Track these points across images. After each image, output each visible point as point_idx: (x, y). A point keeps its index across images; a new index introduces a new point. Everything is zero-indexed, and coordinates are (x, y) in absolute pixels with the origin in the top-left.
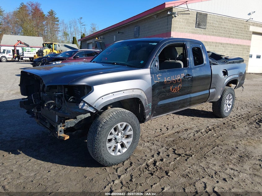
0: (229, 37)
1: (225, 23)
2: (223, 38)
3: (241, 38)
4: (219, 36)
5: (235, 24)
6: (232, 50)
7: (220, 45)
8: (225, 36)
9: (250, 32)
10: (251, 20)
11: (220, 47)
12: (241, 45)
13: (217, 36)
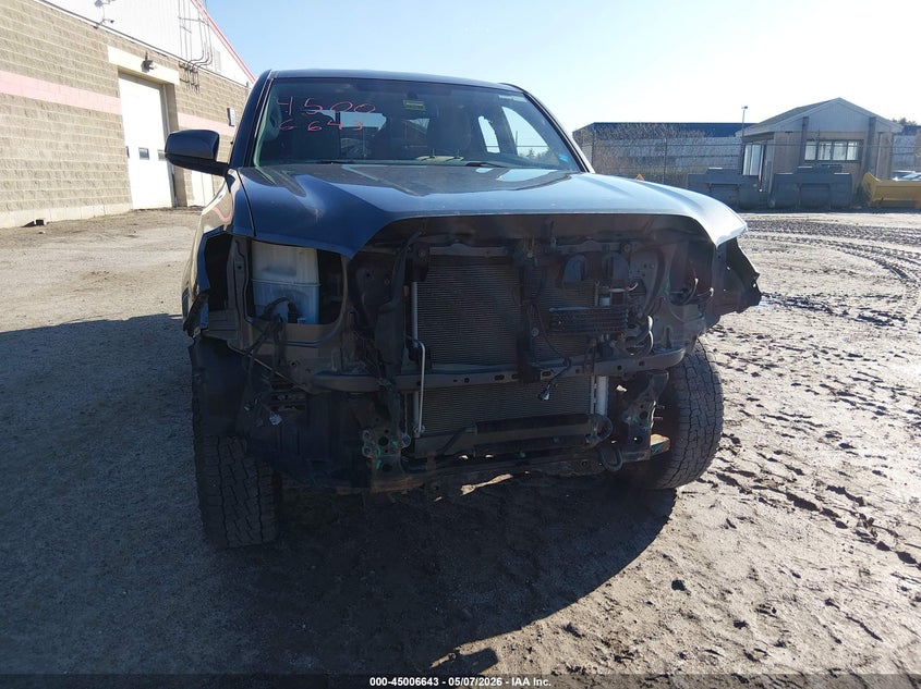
0: (60, 80)
1: (34, 22)
2: (43, 83)
3: (91, 88)
4: (28, 73)
5: (67, 34)
6: (78, 129)
7: (38, 109)
8: (46, 77)
9: (111, 66)
10: (108, 24)
11: (40, 119)
12: (97, 114)
13: (22, 74)
